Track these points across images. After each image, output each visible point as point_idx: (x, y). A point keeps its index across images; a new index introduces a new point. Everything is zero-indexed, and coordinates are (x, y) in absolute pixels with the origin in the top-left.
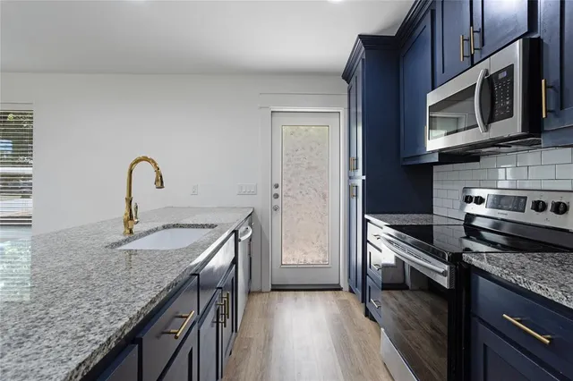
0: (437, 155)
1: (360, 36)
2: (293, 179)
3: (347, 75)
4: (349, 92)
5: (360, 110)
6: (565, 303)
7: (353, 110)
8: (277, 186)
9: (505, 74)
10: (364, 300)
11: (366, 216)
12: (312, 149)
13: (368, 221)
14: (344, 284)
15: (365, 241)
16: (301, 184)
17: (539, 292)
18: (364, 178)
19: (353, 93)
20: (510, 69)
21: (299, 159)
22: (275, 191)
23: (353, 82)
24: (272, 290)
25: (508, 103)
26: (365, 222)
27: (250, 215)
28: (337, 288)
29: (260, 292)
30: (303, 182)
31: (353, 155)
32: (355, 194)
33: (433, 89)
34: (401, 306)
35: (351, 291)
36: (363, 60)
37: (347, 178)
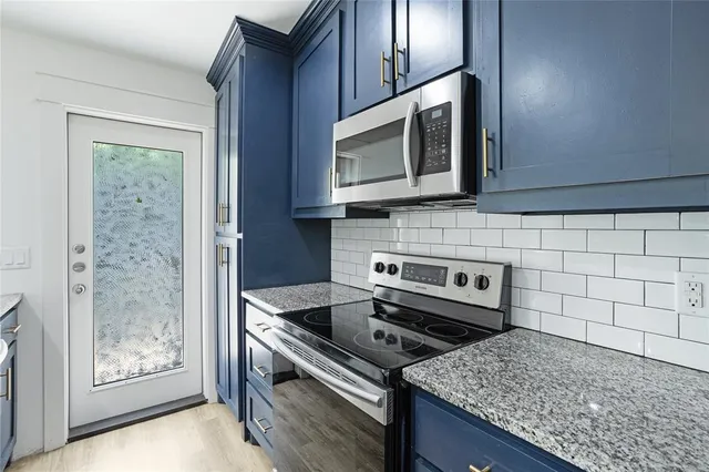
0: (343, 209)
1: (239, 19)
2: (117, 236)
3: (215, 78)
4: (218, 103)
5: (235, 133)
6: (559, 455)
7: (224, 132)
8: (81, 250)
9: (439, 113)
10: (242, 418)
11: (244, 294)
12: (152, 186)
13: (246, 301)
14: (210, 393)
15: (243, 332)
16: (131, 245)
17: (522, 435)
18: (241, 236)
19: (225, 105)
20: (446, 108)
21: (127, 202)
22: (77, 258)
23: (224, 87)
24: (71, 440)
25: (444, 151)
26: (242, 303)
27: (13, 309)
28: (197, 402)
29: (41, 453)
30: (136, 241)
31: (223, 200)
32: (225, 259)
33: (340, 119)
34: (293, 406)
35: (221, 401)
36: (242, 57)
37: (213, 234)
